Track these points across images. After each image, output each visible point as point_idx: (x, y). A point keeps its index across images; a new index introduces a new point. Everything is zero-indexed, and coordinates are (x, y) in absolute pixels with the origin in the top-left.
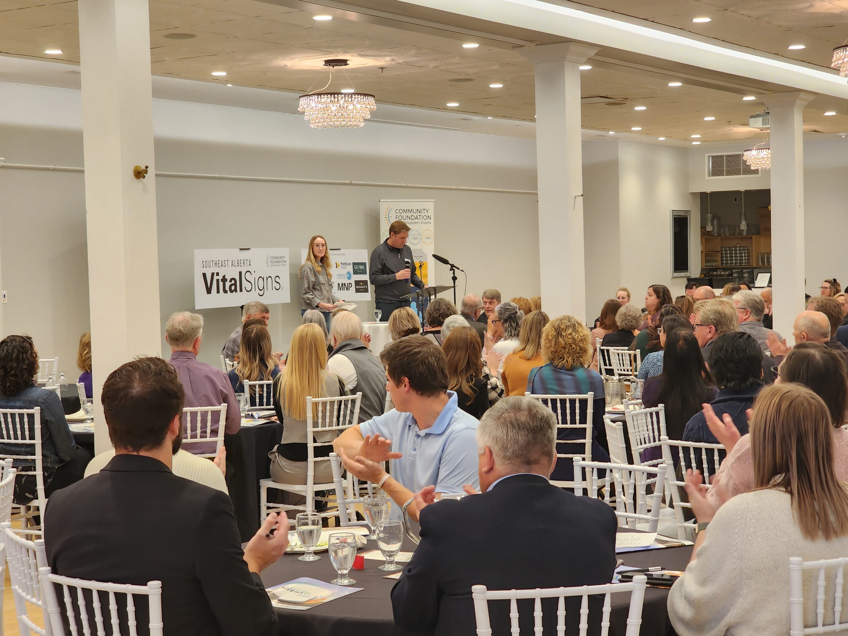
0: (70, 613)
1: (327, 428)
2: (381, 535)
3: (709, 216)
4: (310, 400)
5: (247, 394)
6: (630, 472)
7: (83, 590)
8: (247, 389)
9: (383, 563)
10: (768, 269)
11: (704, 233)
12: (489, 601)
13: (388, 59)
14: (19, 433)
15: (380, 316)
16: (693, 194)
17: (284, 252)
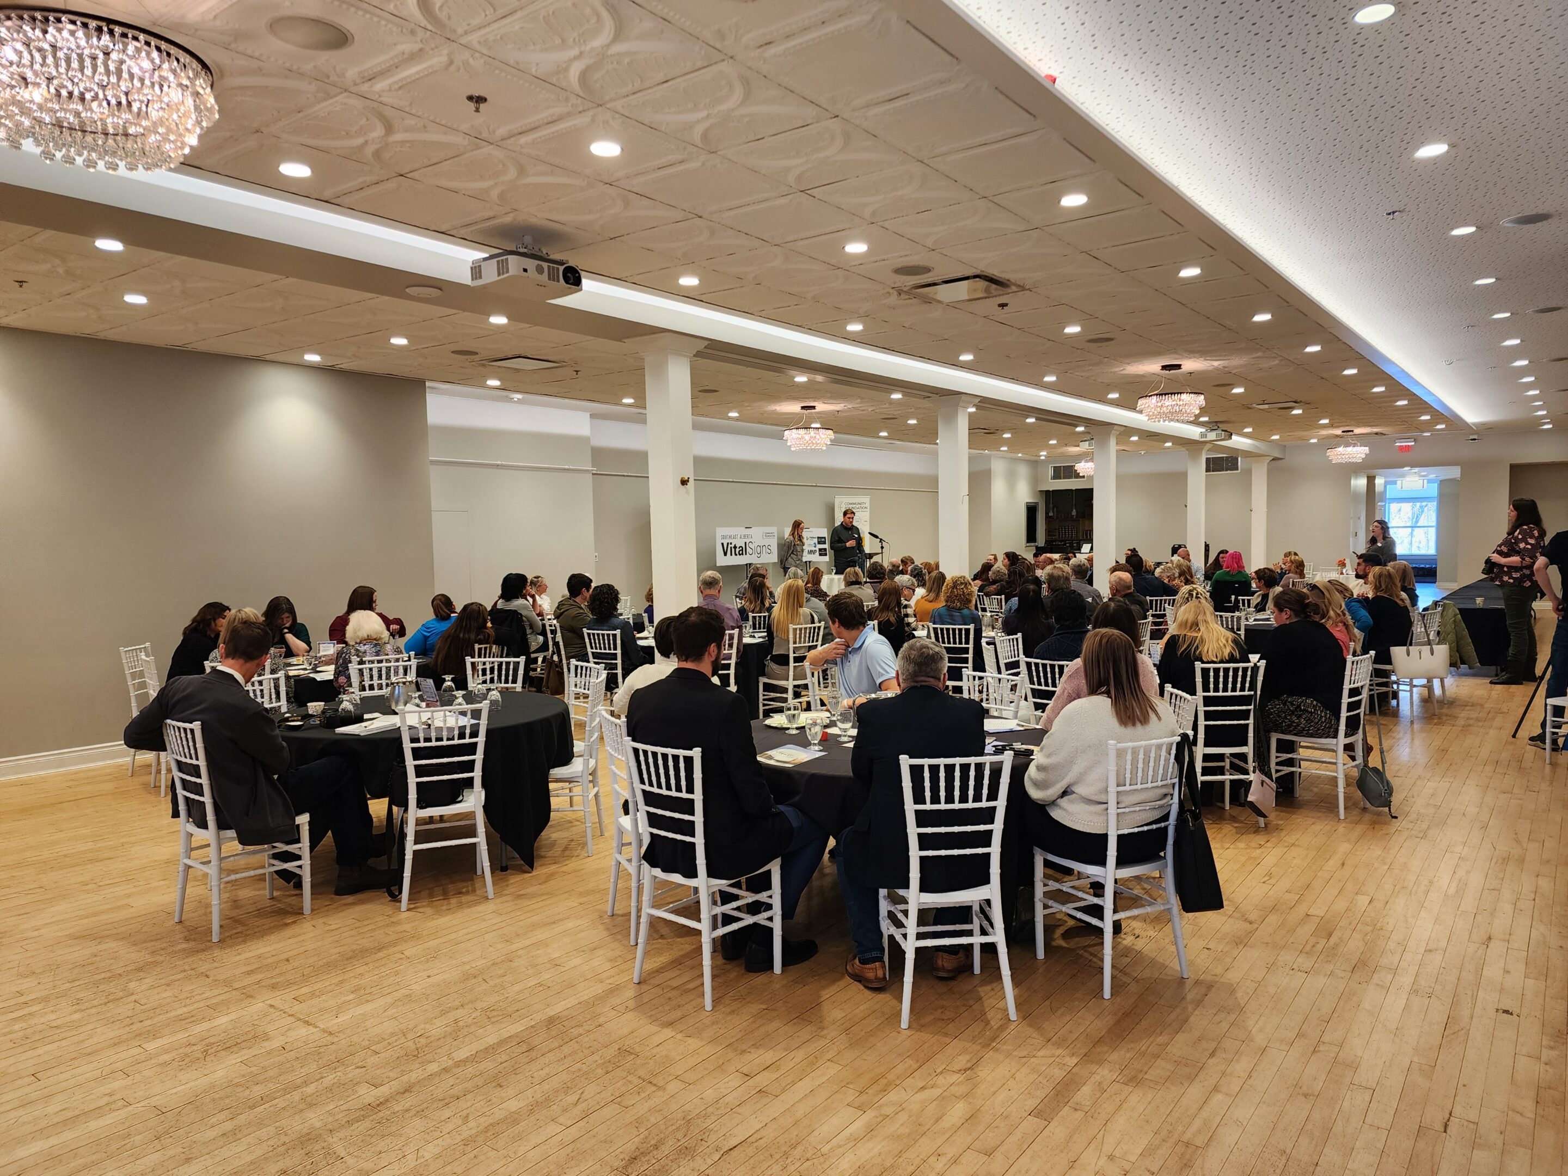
0: (644, 767)
1: (802, 645)
2: (839, 718)
3: (1051, 506)
4: (791, 627)
5: (751, 622)
6: (1000, 680)
7: (652, 752)
8: (750, 618)
9: (840, 736)
10: (1090, 540)
11: (1048, 518)
12: (910, 766)
13: (842, 405)
14: (607, 646)
15: (834, 571)
16: (1041, 491)
17: (774, 530)
